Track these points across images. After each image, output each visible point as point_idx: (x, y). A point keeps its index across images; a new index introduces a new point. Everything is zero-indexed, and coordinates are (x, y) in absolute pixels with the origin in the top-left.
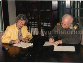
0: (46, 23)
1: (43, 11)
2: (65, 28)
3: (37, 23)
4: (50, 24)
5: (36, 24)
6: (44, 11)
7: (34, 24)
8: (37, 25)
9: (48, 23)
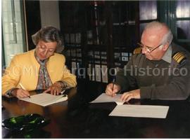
1: (118, 24)
2: (151, 59)
3: (105, 53)
5: (104, 55)
6: (122, 24)
7: (99, 57)
8: (106, 58)
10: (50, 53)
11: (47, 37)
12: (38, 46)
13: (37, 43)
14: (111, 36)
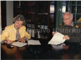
0: (43, 26)
3: (34, 25)
4: (47, 26)
6: (42, 14)
9: (45, 26)
10: (21, 26)
11: (19, 19)
12: (16, 23)
13: (15, 21)
14: (37, 19)
